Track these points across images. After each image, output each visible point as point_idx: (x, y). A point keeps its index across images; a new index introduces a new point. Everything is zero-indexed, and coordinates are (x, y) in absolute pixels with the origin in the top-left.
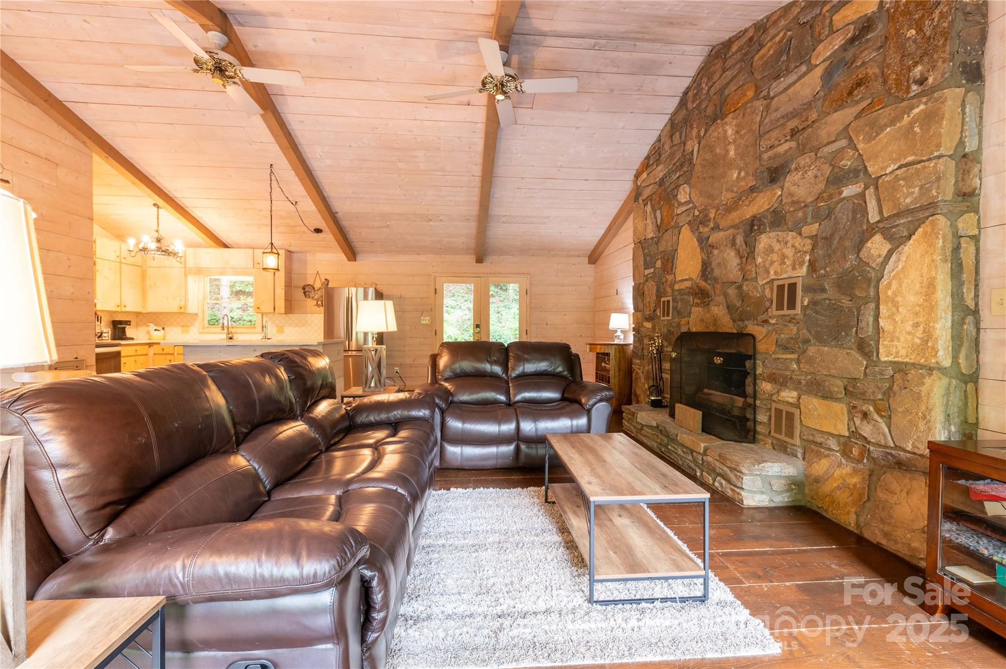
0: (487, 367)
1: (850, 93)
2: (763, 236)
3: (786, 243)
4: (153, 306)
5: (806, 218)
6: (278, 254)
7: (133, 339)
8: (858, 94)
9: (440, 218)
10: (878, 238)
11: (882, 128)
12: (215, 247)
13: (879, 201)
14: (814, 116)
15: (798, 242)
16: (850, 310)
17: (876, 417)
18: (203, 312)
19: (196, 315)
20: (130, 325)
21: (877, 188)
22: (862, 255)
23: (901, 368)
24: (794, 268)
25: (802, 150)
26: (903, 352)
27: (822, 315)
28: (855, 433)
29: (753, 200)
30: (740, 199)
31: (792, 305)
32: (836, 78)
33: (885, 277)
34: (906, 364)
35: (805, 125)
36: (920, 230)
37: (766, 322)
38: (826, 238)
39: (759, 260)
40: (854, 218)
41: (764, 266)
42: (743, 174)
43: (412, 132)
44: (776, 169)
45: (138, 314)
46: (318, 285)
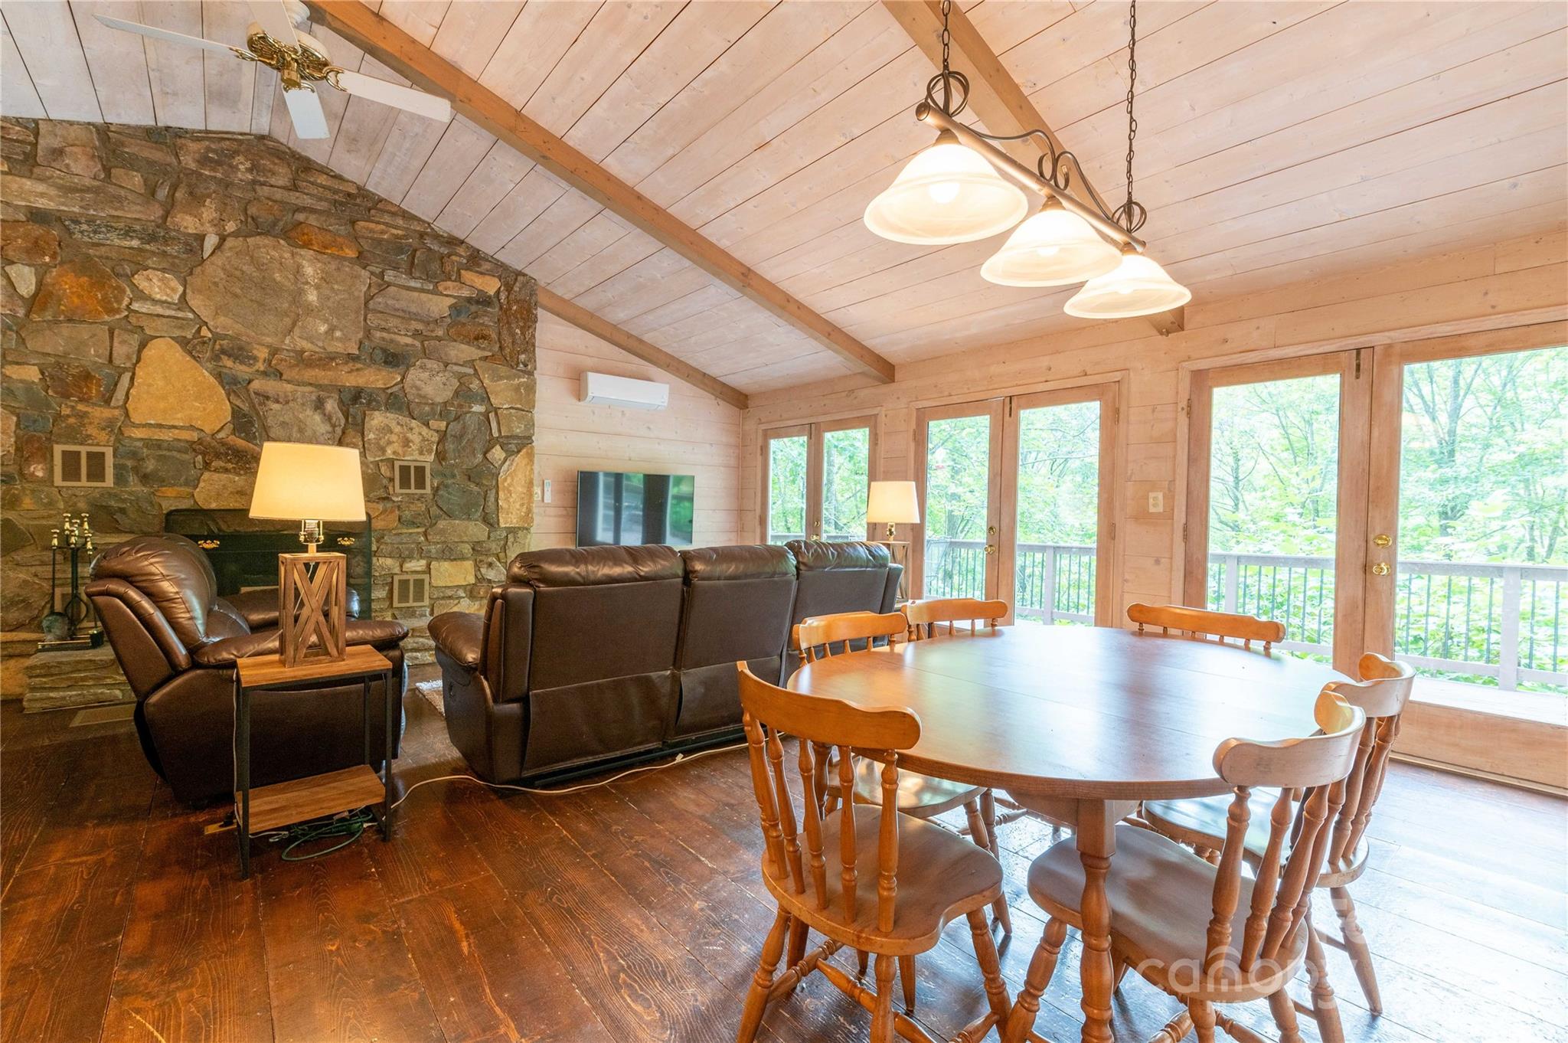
1: (477, 338)
2: (377, 413)
3: (411, 429)
5: (435, 414)
8: (484, 344)
10: (498, 447)
11: (501, 378)
13: (498, 424)
14: (440, 333)
15: (425, 431)
16: (478, 493)
17: (498, 564)
21: (496, 414)
22: (488, 456)
23: (512, 531)
24: (421, 453)
25: (426, 354)
26: (515, 521)
27: (455, 496)
28: (480, 579)
29: (358, 370)
30: (333, 359)
31: (420, 484)
32: (463, 319)
33: (501, 474)
34: (515, 528)
35: (429, 334)
36: (524, 450)
37: (387, 499)
38: (455, 436)
39: (371, 436)
40: (479, 429)
41: (378, 443)
42: (338, 334)
44: (394, 355)
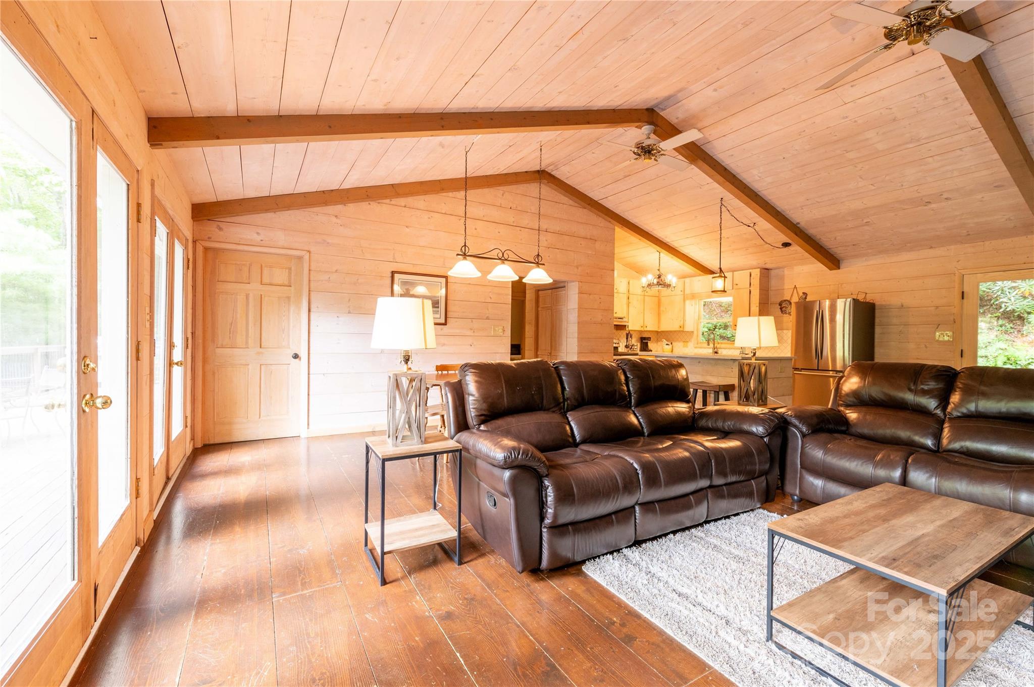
0: (909, 397)
4: (664, 328)
6: (725, 277)
7: (651, 351)
9: (945, 196)
12: (703, 275)
18: (698, 330)
19: (693, 332)
20: (650, 340)
43: (847, 117)
45: (657, 332)
46: (795, 299)
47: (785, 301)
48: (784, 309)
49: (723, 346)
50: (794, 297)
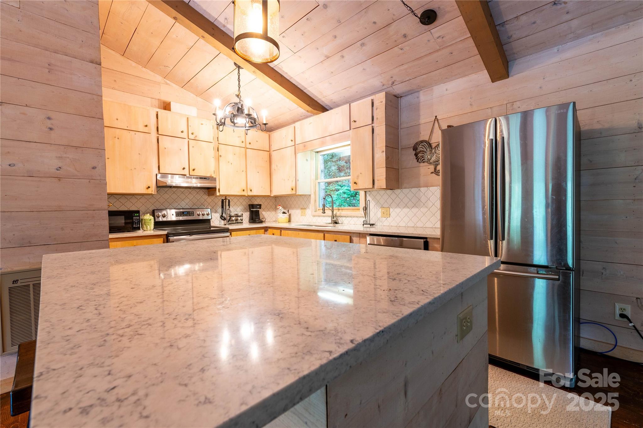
12: (317, 114)
18: (313, 193)
19: (308, 196)
20: (260, 208)
46: (436, 139)
47: (422, 142)
48: (420, 155)
49: (343, 213)
50: (434, 135)
